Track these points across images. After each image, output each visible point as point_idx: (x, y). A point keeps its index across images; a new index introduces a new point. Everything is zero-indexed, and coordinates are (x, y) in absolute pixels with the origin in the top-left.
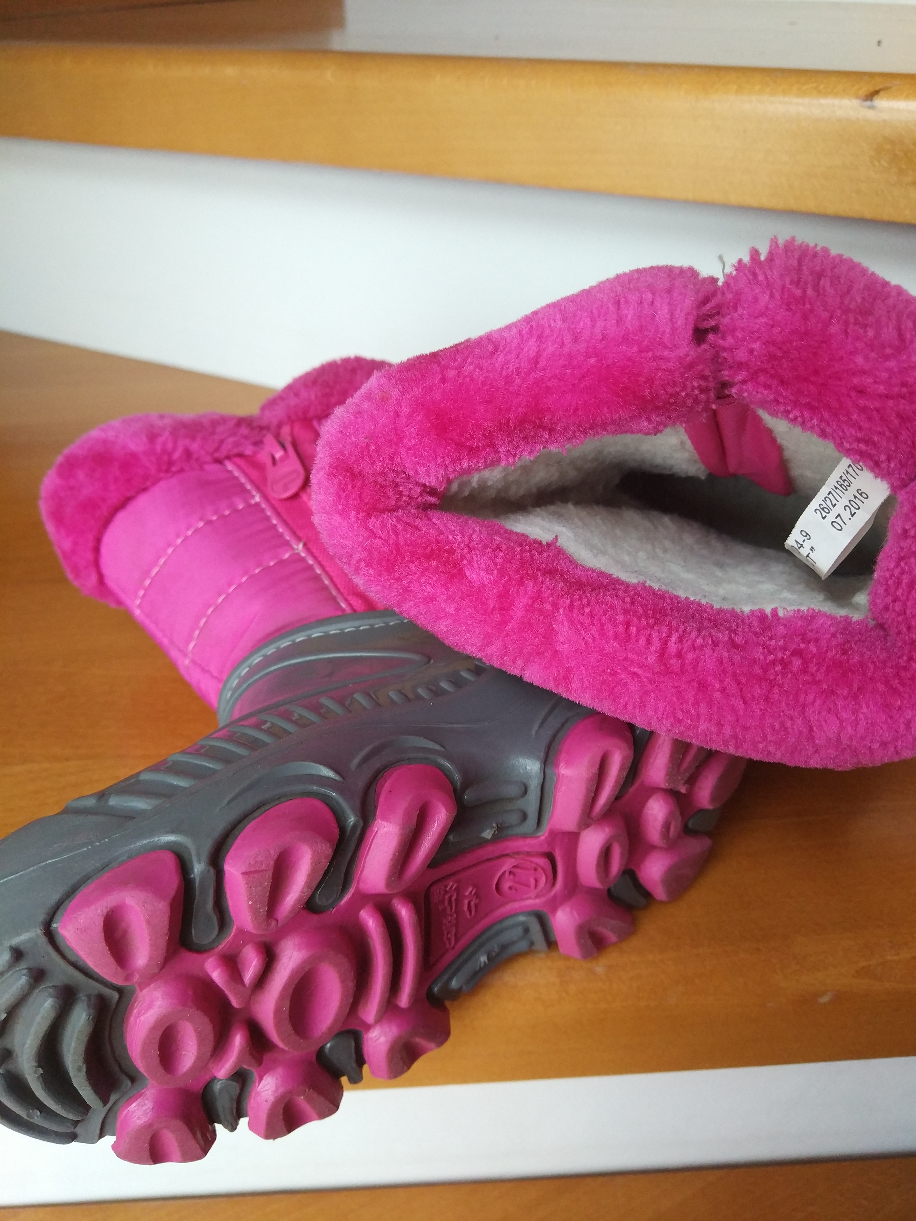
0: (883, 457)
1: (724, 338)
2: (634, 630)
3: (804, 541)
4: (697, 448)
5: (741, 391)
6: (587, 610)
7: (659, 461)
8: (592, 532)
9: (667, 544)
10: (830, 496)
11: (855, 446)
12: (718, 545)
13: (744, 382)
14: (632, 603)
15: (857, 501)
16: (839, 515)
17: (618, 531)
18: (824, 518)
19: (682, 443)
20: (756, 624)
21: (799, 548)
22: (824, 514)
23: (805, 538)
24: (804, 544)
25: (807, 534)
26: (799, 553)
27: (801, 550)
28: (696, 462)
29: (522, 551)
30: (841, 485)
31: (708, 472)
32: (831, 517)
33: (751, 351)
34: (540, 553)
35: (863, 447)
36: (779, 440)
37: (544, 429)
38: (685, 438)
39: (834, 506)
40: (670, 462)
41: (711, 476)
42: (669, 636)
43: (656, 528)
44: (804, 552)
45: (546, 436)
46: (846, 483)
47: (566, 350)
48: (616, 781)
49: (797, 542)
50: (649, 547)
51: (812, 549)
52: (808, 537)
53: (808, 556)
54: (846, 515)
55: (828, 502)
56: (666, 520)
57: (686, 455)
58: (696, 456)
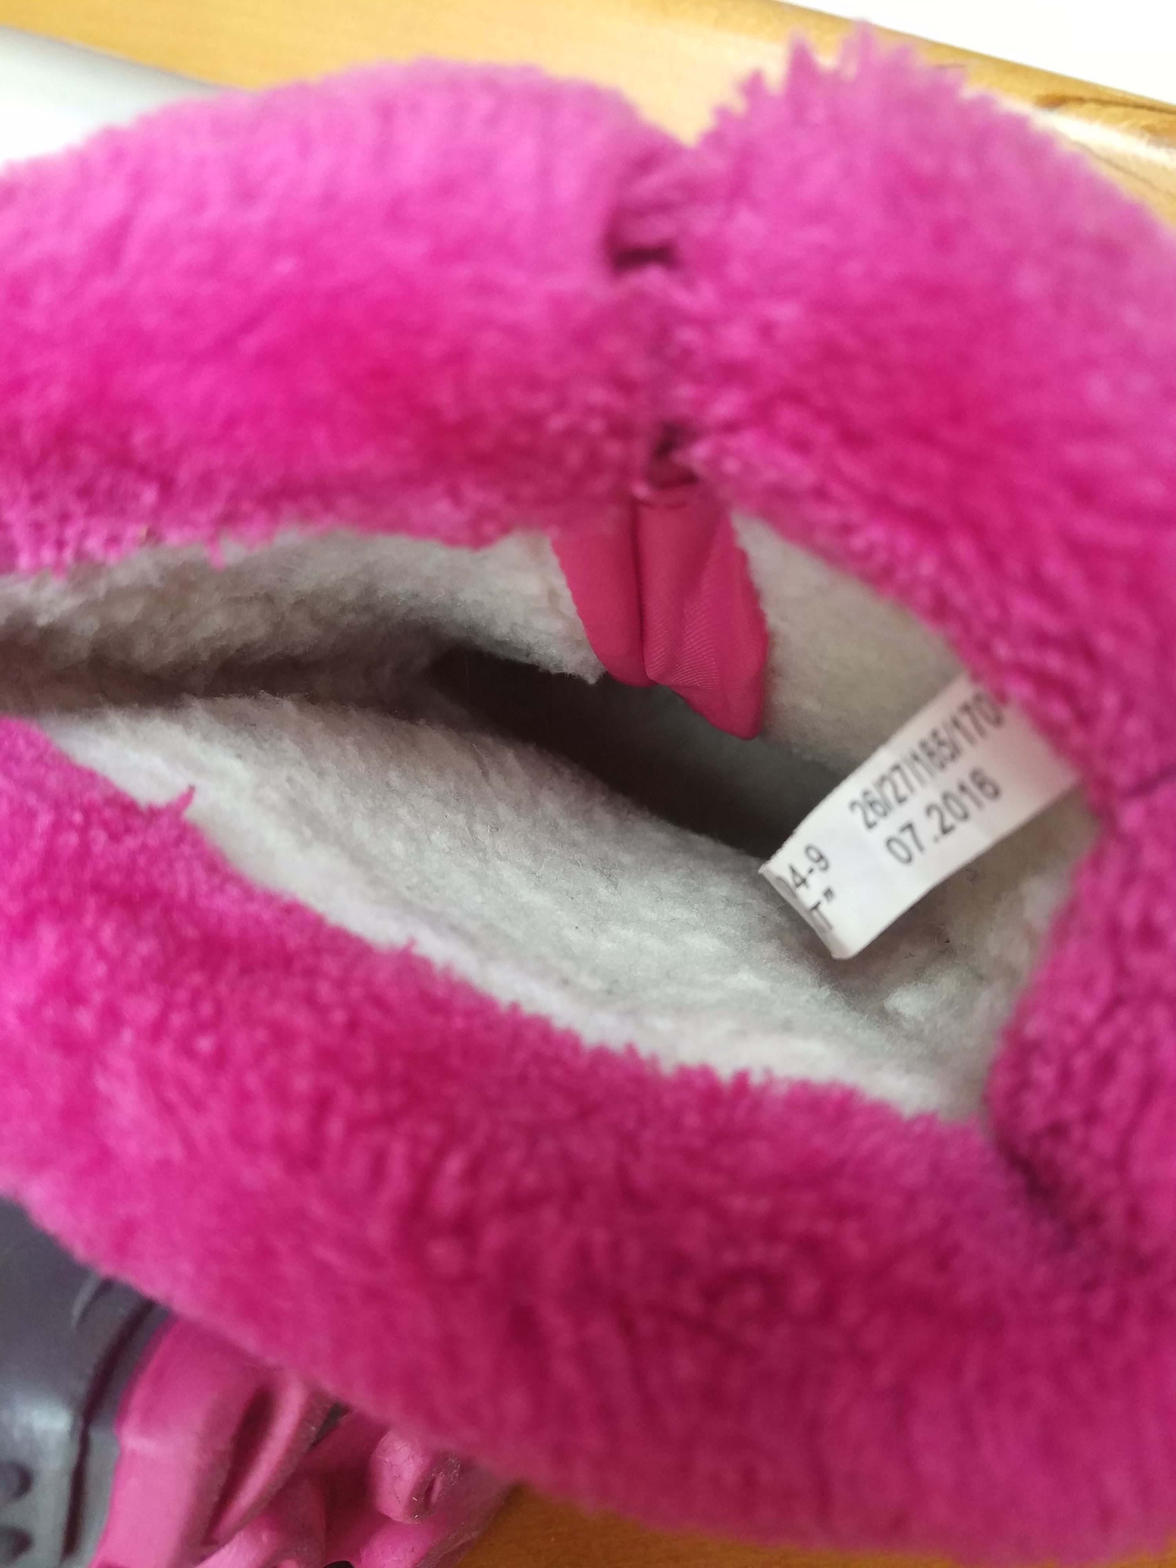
0: (1110, 701)
1: (689, 284)
2: (335, 1128)
3: (811, 871)
4: (584, 613)
5: (721, 452)
6: (205, 1044)
7: (501, 630)
8: (321, 774)
9: (503, 811)
10: (897, 777)
11: (1029, 656)
12: (605, 818)
13: (731, 427)
14: (353, 1025)
15: (966, 800)
16: (909, 827)
17: (394, 776)
18: (870, 826)
19: (552, 595)
20: (692, 1120)
21: (798, 885)
22: (872, 817)
23: (816, 866)
24: (812, 880)
25: (821, 857)
26: (795, 896)
27: (801, 891)
28: (579, 644)
29: (57, 827)
30: (931, 754)
31: (601, 669)
32: (888, 827)
33: (766, 330)
34: (114, 837)
35: (1054, 662)
36: (773, 619)
37: (144, 472)
38: (560, 582)
39: (901, 800)
40: (527, 637)
41: (606, 679)
42: (441, 1152)
43: (485, 774)
44: (808, 896)
45: (149, 495)
46: (946, 751)
47: (209, 218)
48: (289, 1451)
49: (794, 871)
50: (461, 820)
51: (828, 893)
52: (822, 864)
53: (816, 907)
54: (928, 828)
55: (888, 790)
56: (510, 757)
57: (558, 626)
58: (580, 632)
